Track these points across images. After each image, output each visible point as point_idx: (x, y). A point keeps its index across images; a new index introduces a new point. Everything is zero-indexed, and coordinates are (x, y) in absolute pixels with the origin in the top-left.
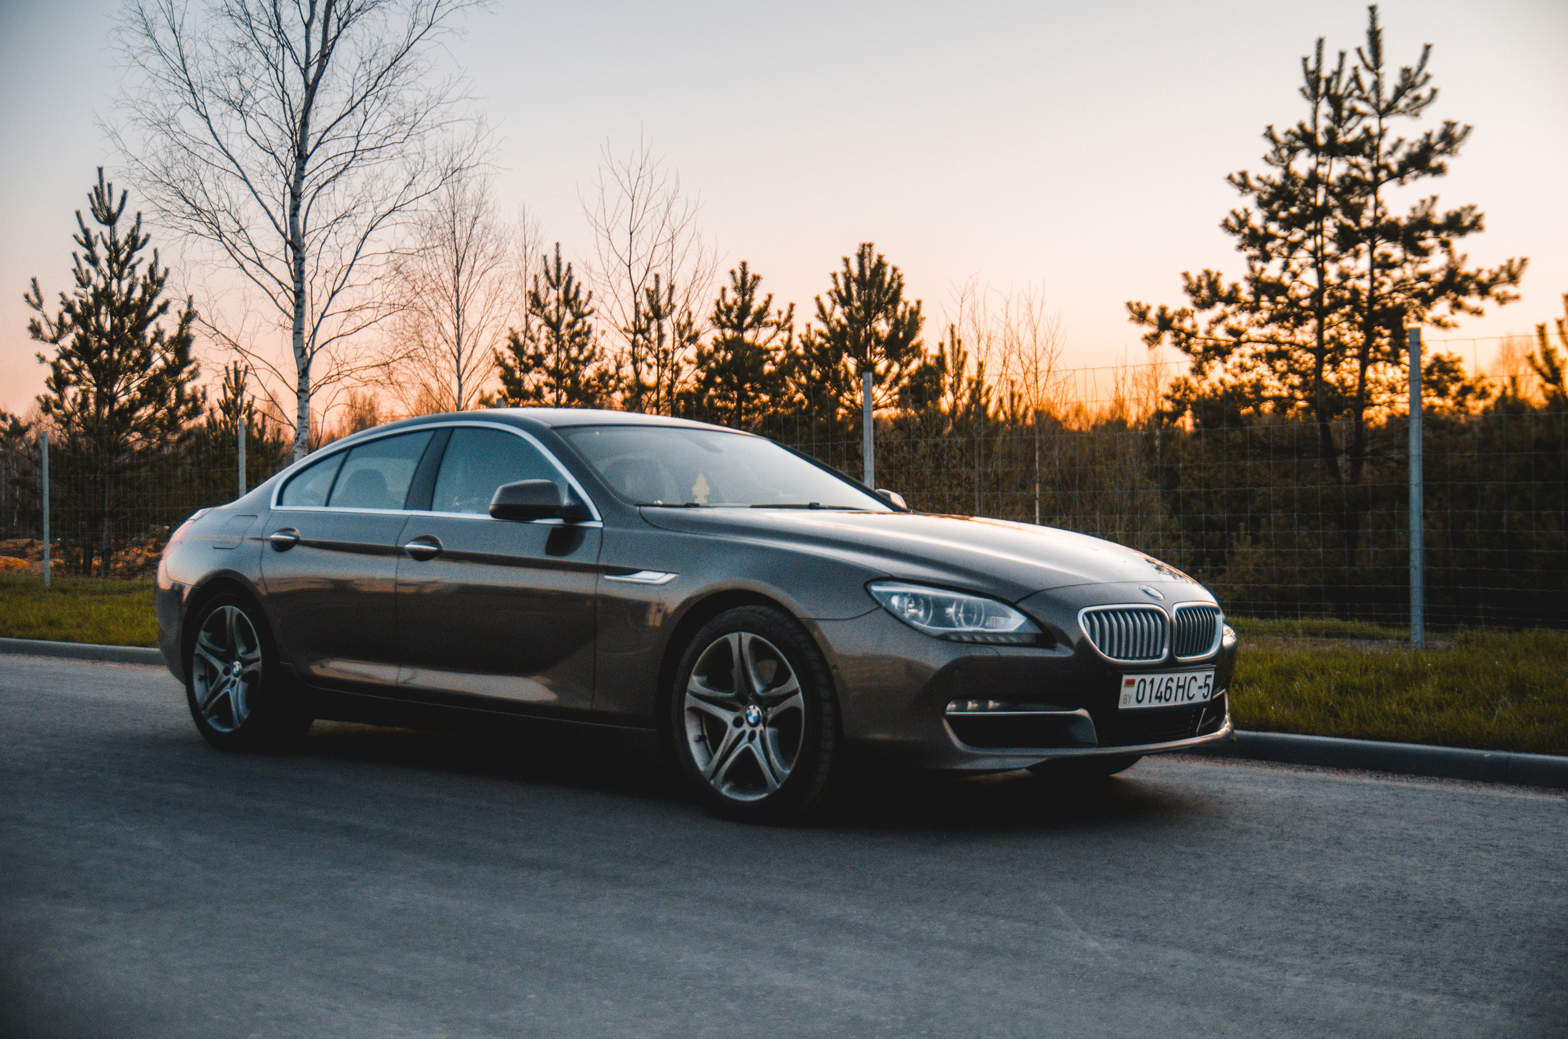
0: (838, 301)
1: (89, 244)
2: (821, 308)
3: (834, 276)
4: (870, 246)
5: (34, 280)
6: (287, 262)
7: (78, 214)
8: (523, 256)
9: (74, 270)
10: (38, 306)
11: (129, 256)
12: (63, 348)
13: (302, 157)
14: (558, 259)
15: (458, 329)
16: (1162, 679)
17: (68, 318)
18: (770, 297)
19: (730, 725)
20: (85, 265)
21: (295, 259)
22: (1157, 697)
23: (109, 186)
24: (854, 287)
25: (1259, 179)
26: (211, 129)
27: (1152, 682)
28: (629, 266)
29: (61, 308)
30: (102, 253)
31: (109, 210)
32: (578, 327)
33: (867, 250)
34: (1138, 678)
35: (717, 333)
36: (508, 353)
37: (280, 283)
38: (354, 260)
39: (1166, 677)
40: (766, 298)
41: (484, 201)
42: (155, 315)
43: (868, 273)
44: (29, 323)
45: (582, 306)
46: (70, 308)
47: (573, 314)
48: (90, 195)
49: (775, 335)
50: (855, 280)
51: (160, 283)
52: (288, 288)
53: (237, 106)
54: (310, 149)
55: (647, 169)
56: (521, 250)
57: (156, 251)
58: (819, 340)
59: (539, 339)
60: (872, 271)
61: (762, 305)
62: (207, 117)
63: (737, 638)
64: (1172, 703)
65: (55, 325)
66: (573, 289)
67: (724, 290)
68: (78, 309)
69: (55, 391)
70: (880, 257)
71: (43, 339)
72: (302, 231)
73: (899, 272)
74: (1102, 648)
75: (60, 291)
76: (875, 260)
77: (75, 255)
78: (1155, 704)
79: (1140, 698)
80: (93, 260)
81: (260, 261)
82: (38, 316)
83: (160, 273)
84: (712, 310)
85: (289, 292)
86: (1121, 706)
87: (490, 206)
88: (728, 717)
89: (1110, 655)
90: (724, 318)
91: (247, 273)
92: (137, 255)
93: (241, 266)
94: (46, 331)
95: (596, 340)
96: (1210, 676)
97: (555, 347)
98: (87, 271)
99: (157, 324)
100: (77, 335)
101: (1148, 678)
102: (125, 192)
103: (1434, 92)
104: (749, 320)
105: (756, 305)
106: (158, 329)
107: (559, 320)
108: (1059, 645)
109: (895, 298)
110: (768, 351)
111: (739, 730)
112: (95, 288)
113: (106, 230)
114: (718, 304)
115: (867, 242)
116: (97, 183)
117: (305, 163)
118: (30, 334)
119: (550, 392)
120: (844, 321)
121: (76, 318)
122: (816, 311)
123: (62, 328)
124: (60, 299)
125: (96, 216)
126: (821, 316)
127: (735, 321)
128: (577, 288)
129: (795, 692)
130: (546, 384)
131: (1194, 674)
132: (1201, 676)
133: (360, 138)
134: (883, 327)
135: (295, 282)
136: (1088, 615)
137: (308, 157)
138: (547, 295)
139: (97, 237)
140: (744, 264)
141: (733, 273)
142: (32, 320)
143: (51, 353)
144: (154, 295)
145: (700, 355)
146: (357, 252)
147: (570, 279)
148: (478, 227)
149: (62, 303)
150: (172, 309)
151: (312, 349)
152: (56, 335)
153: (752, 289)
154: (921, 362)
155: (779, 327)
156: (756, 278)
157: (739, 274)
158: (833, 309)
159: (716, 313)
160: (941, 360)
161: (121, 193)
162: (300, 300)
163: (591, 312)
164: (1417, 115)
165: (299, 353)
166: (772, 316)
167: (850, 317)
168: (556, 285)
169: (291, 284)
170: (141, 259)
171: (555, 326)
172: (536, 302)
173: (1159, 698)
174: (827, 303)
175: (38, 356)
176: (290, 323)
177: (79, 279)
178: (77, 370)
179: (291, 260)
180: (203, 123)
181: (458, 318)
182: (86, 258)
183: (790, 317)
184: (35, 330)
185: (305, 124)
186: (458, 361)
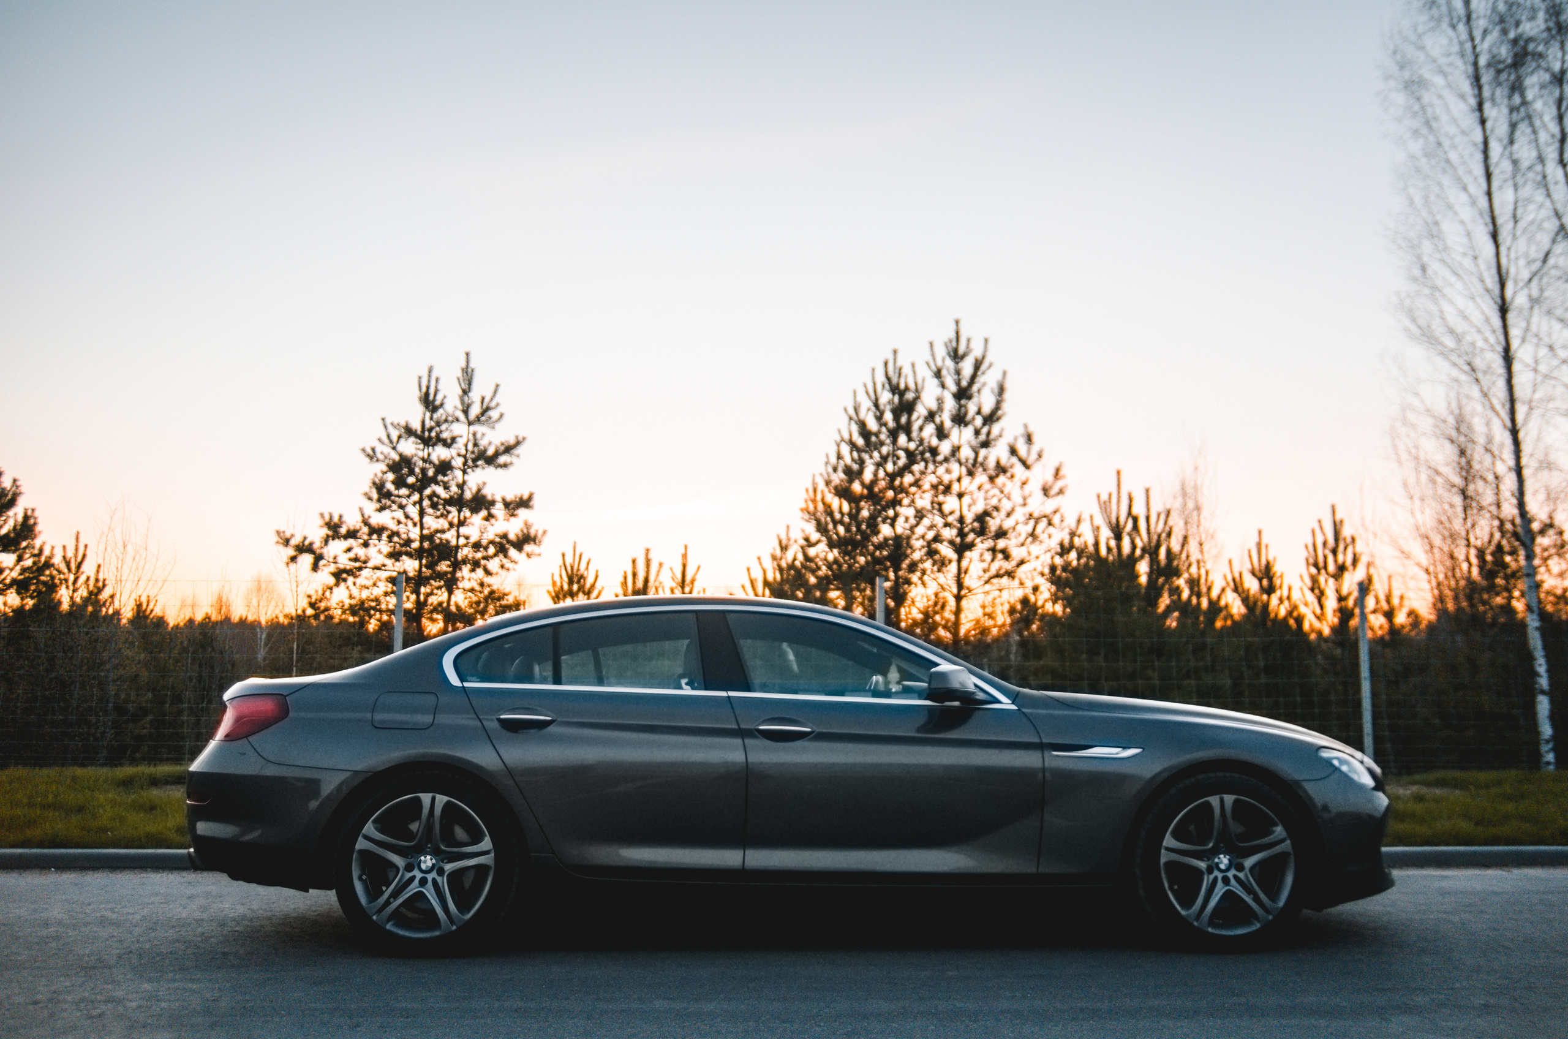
19: (1206, 873)
25: (382, 453)
63: (1218, 801)
88: (1203, 866)
103: (502, 415)
111: (1212, 876)
129: (1284, 840)
164: (493, 428)
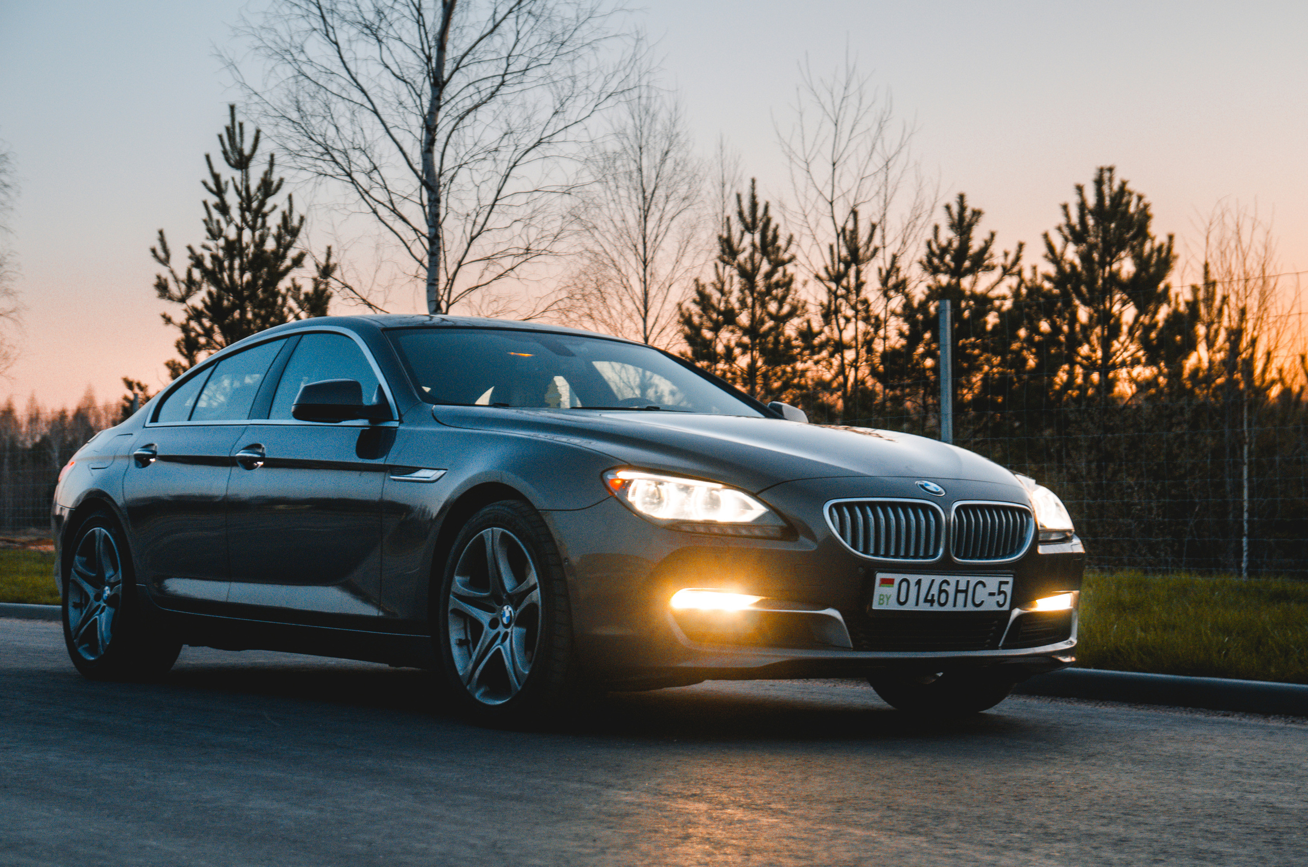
0: (1070, 237)
1: (219, 192)
2: (1051, 247)
3: (1065, 207)
4: (1111, 170)
5: (161, 233)
6: (422, 205)
7: (208, 157)
8: (720, 196)
9: (205, 221)
10: (165, 262)
11: (262, 204)
12: (194, 309)
13: (439, 84)
14: (753, 197)
15: (645, 282)
16: (933, 581)
17: (197, 274)
18: (993, 235)
19: (486, 626)
20: (216, 215)
21: (429, 200)
22: (926, 601)
23: (241, 125)
24: (1091, 221)
26: (341, 58)
27: (919, 583)
28: (831, 203)
29: (189, 262)
30: (232, 199)
31: (241, 152)
32: (777, 277)
33: (1106, 175)
34: (898, 577)
35: (929, 280)
36: (695, 309)
37: (415, 230)
38: (496, 200)
39: (939, 579)
40: (987, 236)
41: (674, 133)
42: (288, 269)
43: (1107, 202)
44: (155, 281)
45: (781, 253)
46: (198, 262)
47: (770, 262)
48: (220, 137)
49: (1001, 280)
50: (1092, 212)
51: (294, 233)
52: (423, 235)
53: (371, 30)
54: (446, 75)
55: (853, 87)
56: (718, 189)
57: (290, 197)
58: (1047, 285)
59: (731, 292)
60: (1112, 199)
61: (982, 244)
62: (336, 43)
63: (490, 534)
64: (949, 608)
65: (183, 282)
66: (770, 234)
67: (936, 228)
68: (208, 263)
69: (186, 356)
70: (1124, 184)
71: (171, 298)
72: (437, 170)
73: (1146, 200)
74: (854, 546)
75: (187, 244)
76: (1116, 186)
77: (205, 203)
78: (924, 607)
79: (902, 599)
80: (223, 209)
81: (392, 203)
82: (164, 272)
83: (295, 222)
84: (923, 253)
85: (423, 239)
86: (875, 606)
87: (682, 138)
88: (485, 618)
89: (866, 551)
90: (936, 261)
91: (380, 219)
92: (270, 202)
93: (375, 212)
94: (173, 287)
95: (796, 291)
96: (1007, 583)
97: (749, 300)
98: (218, 222)
99: (293, 280)
100: (210, 294)
101: (913, 578)
102: (258, 132)
104: (967, 264)
105: (976, 245)
106: (294, 285)
107: (756, 269)
108: (802, 538)
109: (1142, 233)
110: (991, 301)
111: (495, 632)
112: (226, 239)
113: (238, 174)
114: (929, 244)
115: (1106, 164)
116: (228, 122)
117: (441, 91)
118: (156, 293)
119: (744, 353)
120: (1077, 261)
121: (206, 273)
122: (1044, 250)
123: (191, 285)
124: (188, 253)
125: (227, 159)
126: (1050, 256)
127: (952, 264)
128: (775, 230)
129: (534, 587)
130: (739, 345)
131: (983, 579)
132: (992, 583)
133: (511, 60)
134: (1126, 267)
135: (430, 227)
136: (838, 507)
137: (445, 84)
138: (741, 240)
139: (227, 183)
140: (962, 197)
141: (948, 207)
142: (159, 277)
143: (179, 313)
144: (289, 246)
145: (907, 306)
146: (499, 192)
147: (768, 221)
148: (669, 163)
149: (190, 258)
150: (308, 262)
151: (447, 302)
152: (184, 293)
153: (970, 226)
154: (1170, 310)
155: (1006, 271)
156: (977, 214)
157: (955, 209)
158: (1065, 247)
159: (928, 256)
160: (1193, 306)
161: (253, 133)
162: (435, 247)
163: (791, 260)
165: (434, 307)
166: (998, 260)
167: (1086, 258)
168: (750, 228)
169: (425, 229)
170: (275, 207)
171: (748, 276)
172: (728, 250)
173: (932, 602)
174: (1057, 241)
175: (164, 316)
176: (424, 273)
177: (209, 230)
178: (208, 333)
179: (426, 202)
180: (331, 50)
181: (645, 270)
182: (216, 206)
183: (1018, 258)
184: (162, 287)
185: (441, 48)
186: (645, 320)
